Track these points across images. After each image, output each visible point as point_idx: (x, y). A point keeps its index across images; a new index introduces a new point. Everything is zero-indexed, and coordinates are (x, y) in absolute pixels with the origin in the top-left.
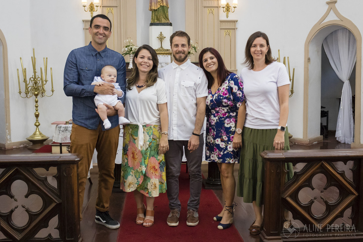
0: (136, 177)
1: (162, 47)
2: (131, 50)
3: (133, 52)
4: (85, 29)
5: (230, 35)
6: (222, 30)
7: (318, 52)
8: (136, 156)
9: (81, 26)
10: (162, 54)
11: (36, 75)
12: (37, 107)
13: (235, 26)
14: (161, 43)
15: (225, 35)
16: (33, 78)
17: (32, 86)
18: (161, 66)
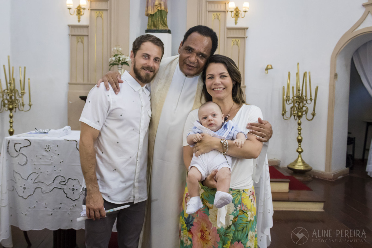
2: (120, 60)
3: (121, 63)
4: (71, 36)
5: (239, 45)
6: (229, 39)
7: (347, 66)
8: (207, 236)
9: (66, 32)
13: (245, 33)
15: (232, 44)
16: (7, 89)
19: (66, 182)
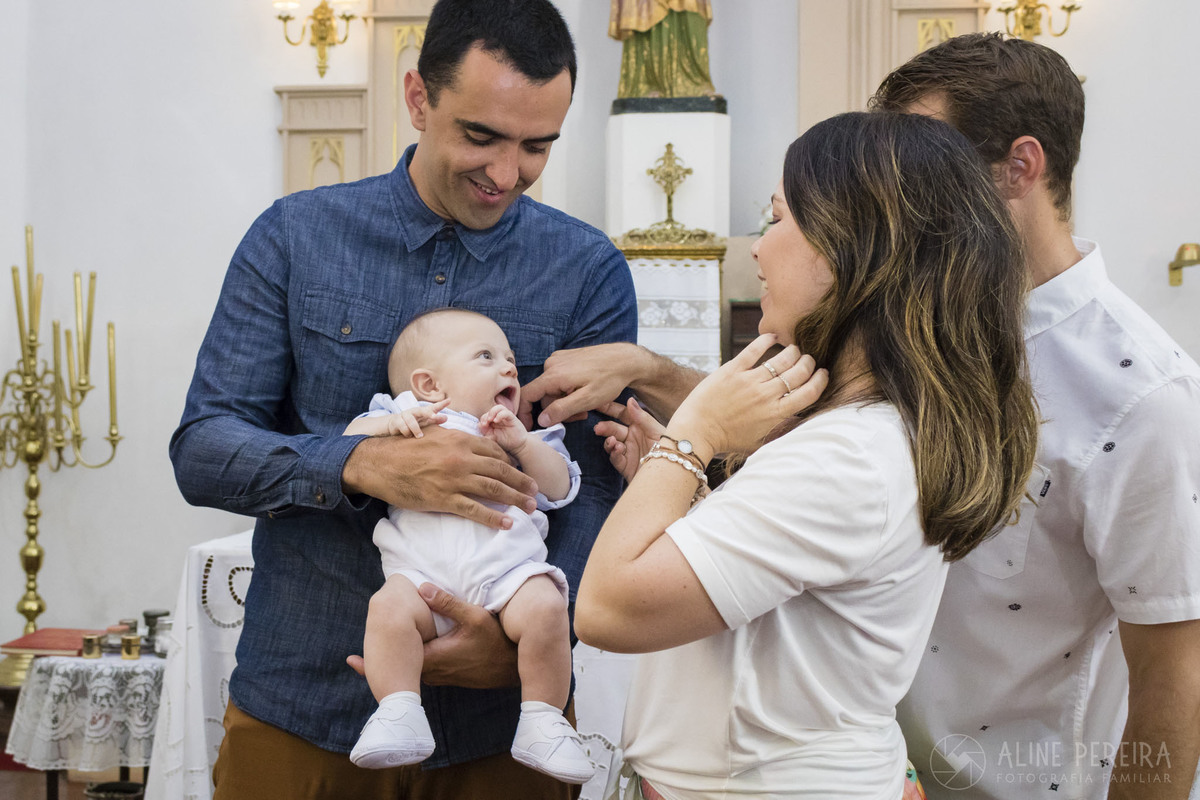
1: (670, 220)
4: (285, 133)
9: (268, 116)
10: (670, 253)
11: (37, 358)
12: (32, 518)
14: (670, 200)
16: (18, 372)
17: (15, 410)
18: (665, 316)
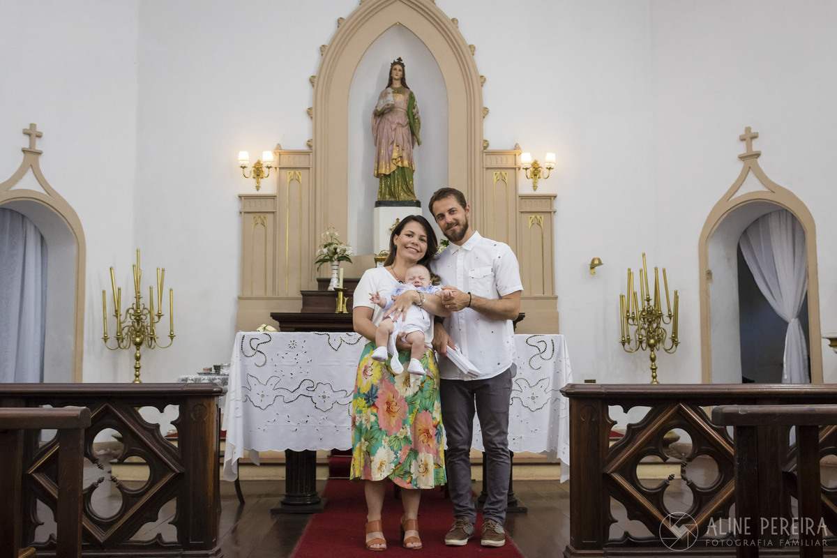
0: (392, 449)
2: (335, 253)
3: (338, 258)
4: (243, 213)
5: (542, 225)
6: (524, 215)
7: (729, 259)
8: (394, 407)
9: (235, 206)
11: (141, 303)
12: (137, 369)
13: (551, 205)
15: (530, 224)
16: (133, 309)
17: (131, 324)
19: (315, 387)
